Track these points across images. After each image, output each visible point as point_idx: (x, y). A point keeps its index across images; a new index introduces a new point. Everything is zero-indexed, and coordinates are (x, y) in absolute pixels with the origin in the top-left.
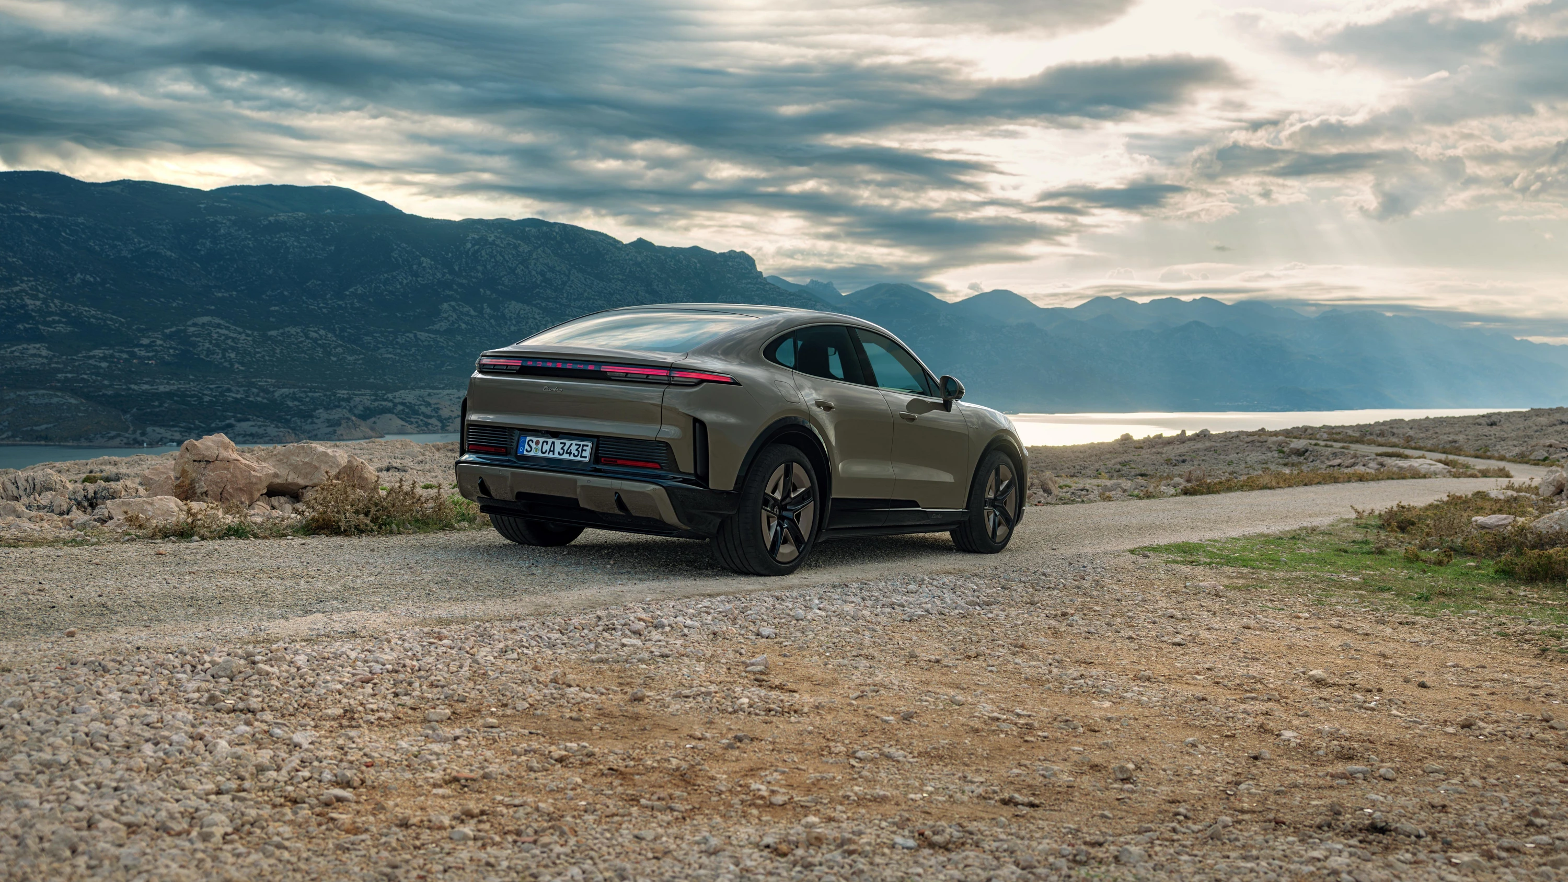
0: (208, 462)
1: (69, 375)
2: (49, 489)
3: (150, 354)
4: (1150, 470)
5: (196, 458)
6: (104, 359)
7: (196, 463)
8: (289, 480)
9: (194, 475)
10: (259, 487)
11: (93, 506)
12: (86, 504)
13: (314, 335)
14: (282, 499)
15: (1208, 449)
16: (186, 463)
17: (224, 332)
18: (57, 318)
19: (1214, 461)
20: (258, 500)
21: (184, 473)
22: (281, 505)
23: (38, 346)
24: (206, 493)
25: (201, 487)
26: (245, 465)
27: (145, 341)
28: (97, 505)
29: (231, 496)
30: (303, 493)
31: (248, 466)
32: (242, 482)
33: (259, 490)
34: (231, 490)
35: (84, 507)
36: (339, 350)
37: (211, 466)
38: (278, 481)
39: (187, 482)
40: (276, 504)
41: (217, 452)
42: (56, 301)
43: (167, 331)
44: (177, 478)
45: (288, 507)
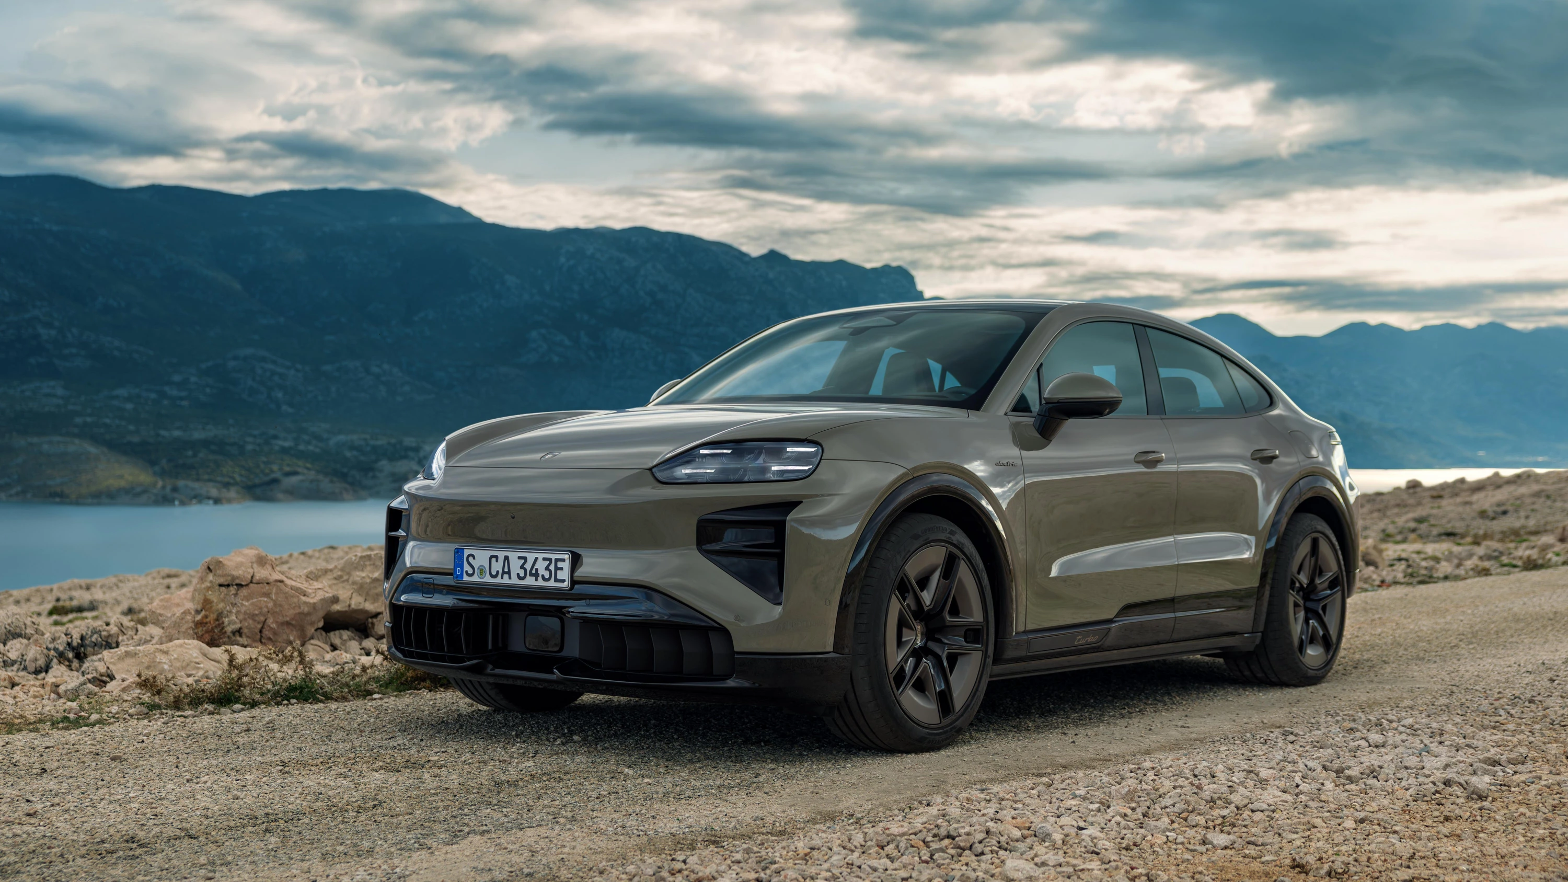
0: (240, 586)
1: (89, 419)
2: (17, 635)
3: (183, 394)
4: (1459, 527)
5: (222, 580)
6: (129, 399)
7: (223, 588)
8: (353, 606)
9: (221, 605)
10: (314, 618)
11: (81, 657)
12: (70, 655)
13: (375, 370)
14: (346, 634)
15: (1537, 494)
16: (208, 589)
17: (270, 366)
18: (74, 351)
19: (1548, 511)
20: (312, 638)
21: (207, 603)
22: (344, 642)
23: (52, 383)
24: (239, 632)
25: (232, 622)
26: (292, 588)
27: (177, 378)
28: (86, 656)
29: (275, 634)
30: (373, 624)
31: (297, 589)
32: (290, 613)
33: (312, 624)
34: (274, 626)
35: (69, 661)
36: (407, 388)
37: (244, 592)
38: (337, 607)
39: (212, 616)
40: (337, 641)
41: (251, 571)
42: (74, 330)
43: (203, 366)
44: (198, 612)
45: (354, 645)
